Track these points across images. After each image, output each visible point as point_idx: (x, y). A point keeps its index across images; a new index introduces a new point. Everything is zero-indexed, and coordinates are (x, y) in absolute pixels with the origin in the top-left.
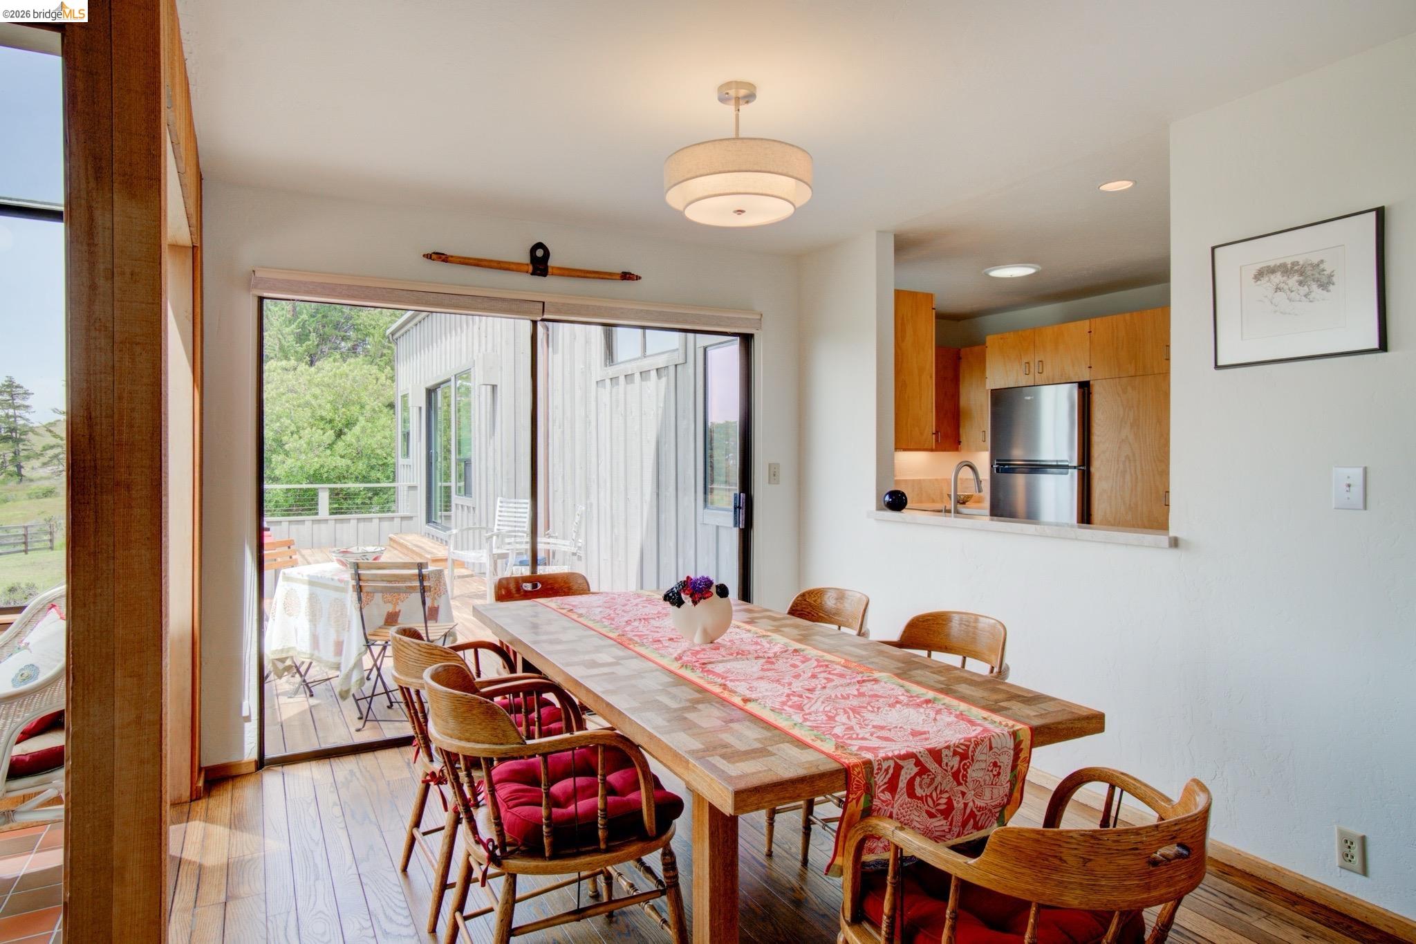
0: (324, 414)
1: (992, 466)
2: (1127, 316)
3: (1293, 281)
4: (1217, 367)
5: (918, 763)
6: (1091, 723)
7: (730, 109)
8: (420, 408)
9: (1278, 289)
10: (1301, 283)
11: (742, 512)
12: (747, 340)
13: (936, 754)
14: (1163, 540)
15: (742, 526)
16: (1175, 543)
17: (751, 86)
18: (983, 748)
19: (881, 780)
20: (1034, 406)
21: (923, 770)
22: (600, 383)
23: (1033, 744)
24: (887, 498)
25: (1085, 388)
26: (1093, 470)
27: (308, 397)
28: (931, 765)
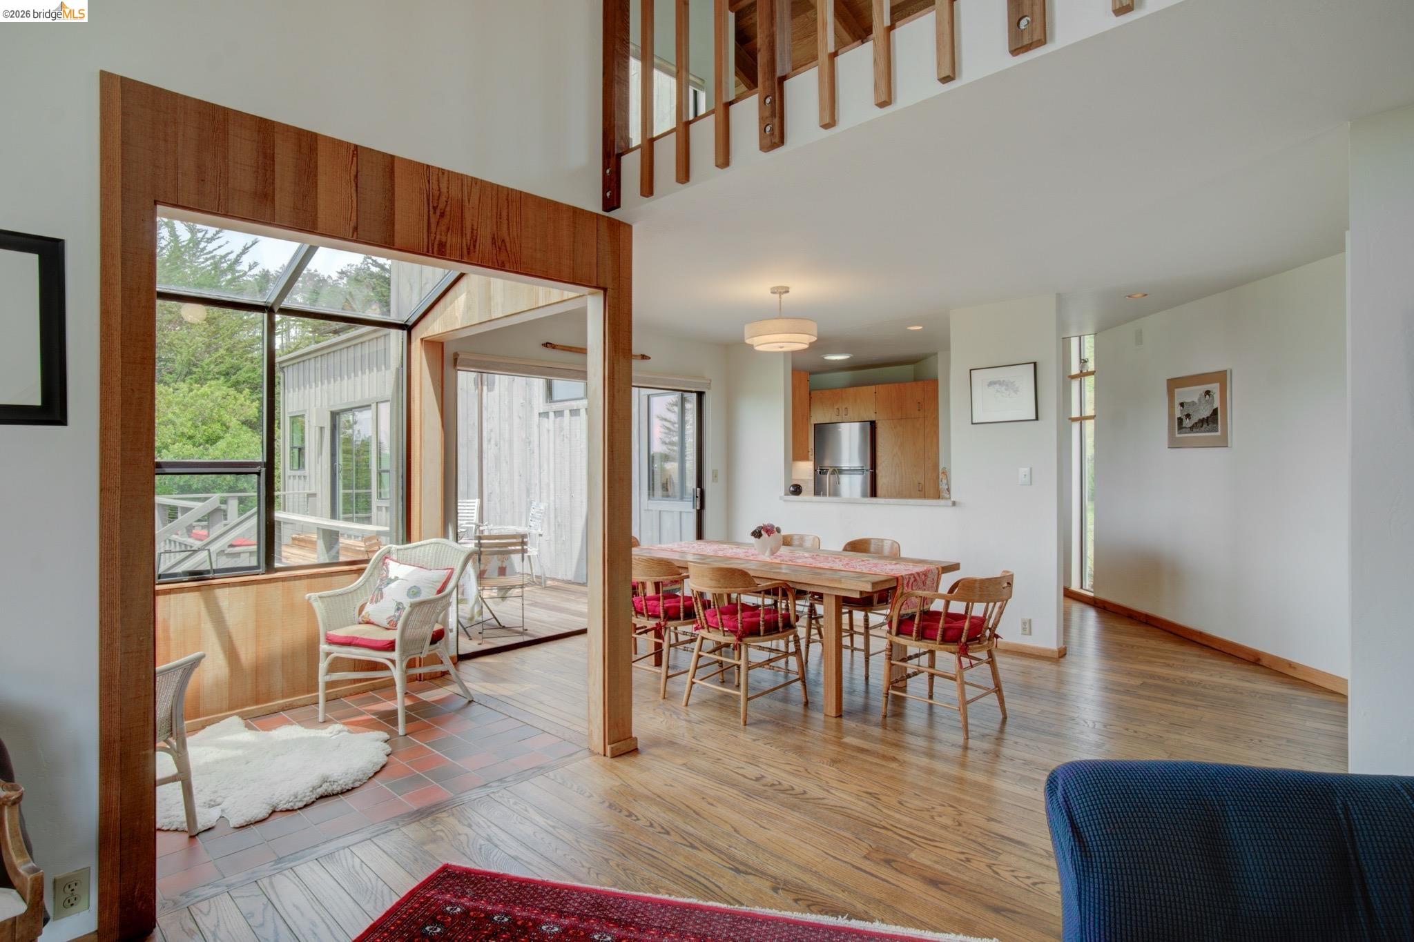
0: (186, 430)
1: (815, 470)
2: (897, 385)
3: (1003, 388)
4: (972, 423)
5: (914, 577)
6: (954, 567)
7: (777, 296)
8: (322, 429)
9: (997, 391)
10: (1006, 390)
11: (699, 499)
12: (700, 395)
13: (918, 574)
14: (950, 503)
15: (698, 508)
16: (954, 504)
17: (788, 288)
18: (930, 573)
19: (905, 582)
20: (837, 435)
21: (915, 580)
22: (544, 415)
23: (943, 573)
24: (792, 489)
25: (873, 424)
26: (877, 471)
27: (170, 416)
28: (918, 578)
